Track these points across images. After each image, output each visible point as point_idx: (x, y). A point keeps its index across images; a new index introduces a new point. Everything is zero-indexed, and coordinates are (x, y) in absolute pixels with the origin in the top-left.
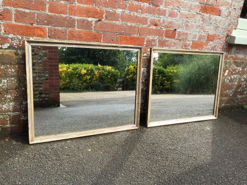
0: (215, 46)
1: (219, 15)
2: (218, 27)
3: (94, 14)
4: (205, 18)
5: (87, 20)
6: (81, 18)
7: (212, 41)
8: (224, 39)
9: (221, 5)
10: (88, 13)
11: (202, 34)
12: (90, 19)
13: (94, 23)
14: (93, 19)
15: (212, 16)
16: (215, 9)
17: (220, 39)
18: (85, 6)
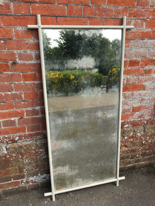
0: (142, 115)
1: (144, 90)
2: (143, 99)
3: (16, 114)
4: (127, 95)
5: (11, 120)
6: (5, 120)
7: (137, 111)
8: (153, 107)
9: (145, 81)
10: (10, 115)
11: (126, 108)
12: (13, 119)
13: (17, 120)
14: (15, 118)
15: (135, 92)
16: (138, 86)
17: (147, 108)
18: (7, 111)
